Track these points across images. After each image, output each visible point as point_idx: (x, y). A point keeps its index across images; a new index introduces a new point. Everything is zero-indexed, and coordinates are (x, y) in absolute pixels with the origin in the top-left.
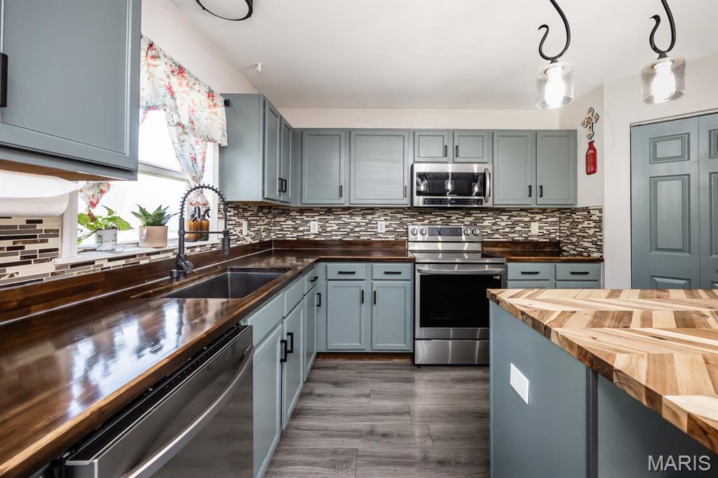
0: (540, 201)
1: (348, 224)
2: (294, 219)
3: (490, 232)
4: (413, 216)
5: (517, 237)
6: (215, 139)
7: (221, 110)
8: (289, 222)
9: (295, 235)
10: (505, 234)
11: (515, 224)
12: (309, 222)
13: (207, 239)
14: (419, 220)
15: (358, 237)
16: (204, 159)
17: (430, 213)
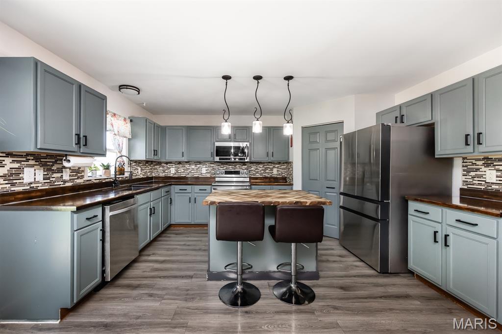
0: (272, 159)
1: (189, 169)
2: (163, 167)
3: (254, 173)
4: (219, 165)
5: (267, 175)
6: (127, 136)
7: (129, 125)
8: (161, 168)
9: (164, 174)
10: (261, 174)
11: (266, 169)
12: (170, 168)
13: (124, 175)
14: (221, 167)
15: (193, 175)
16: (122, 144)
17: (227, 164)
